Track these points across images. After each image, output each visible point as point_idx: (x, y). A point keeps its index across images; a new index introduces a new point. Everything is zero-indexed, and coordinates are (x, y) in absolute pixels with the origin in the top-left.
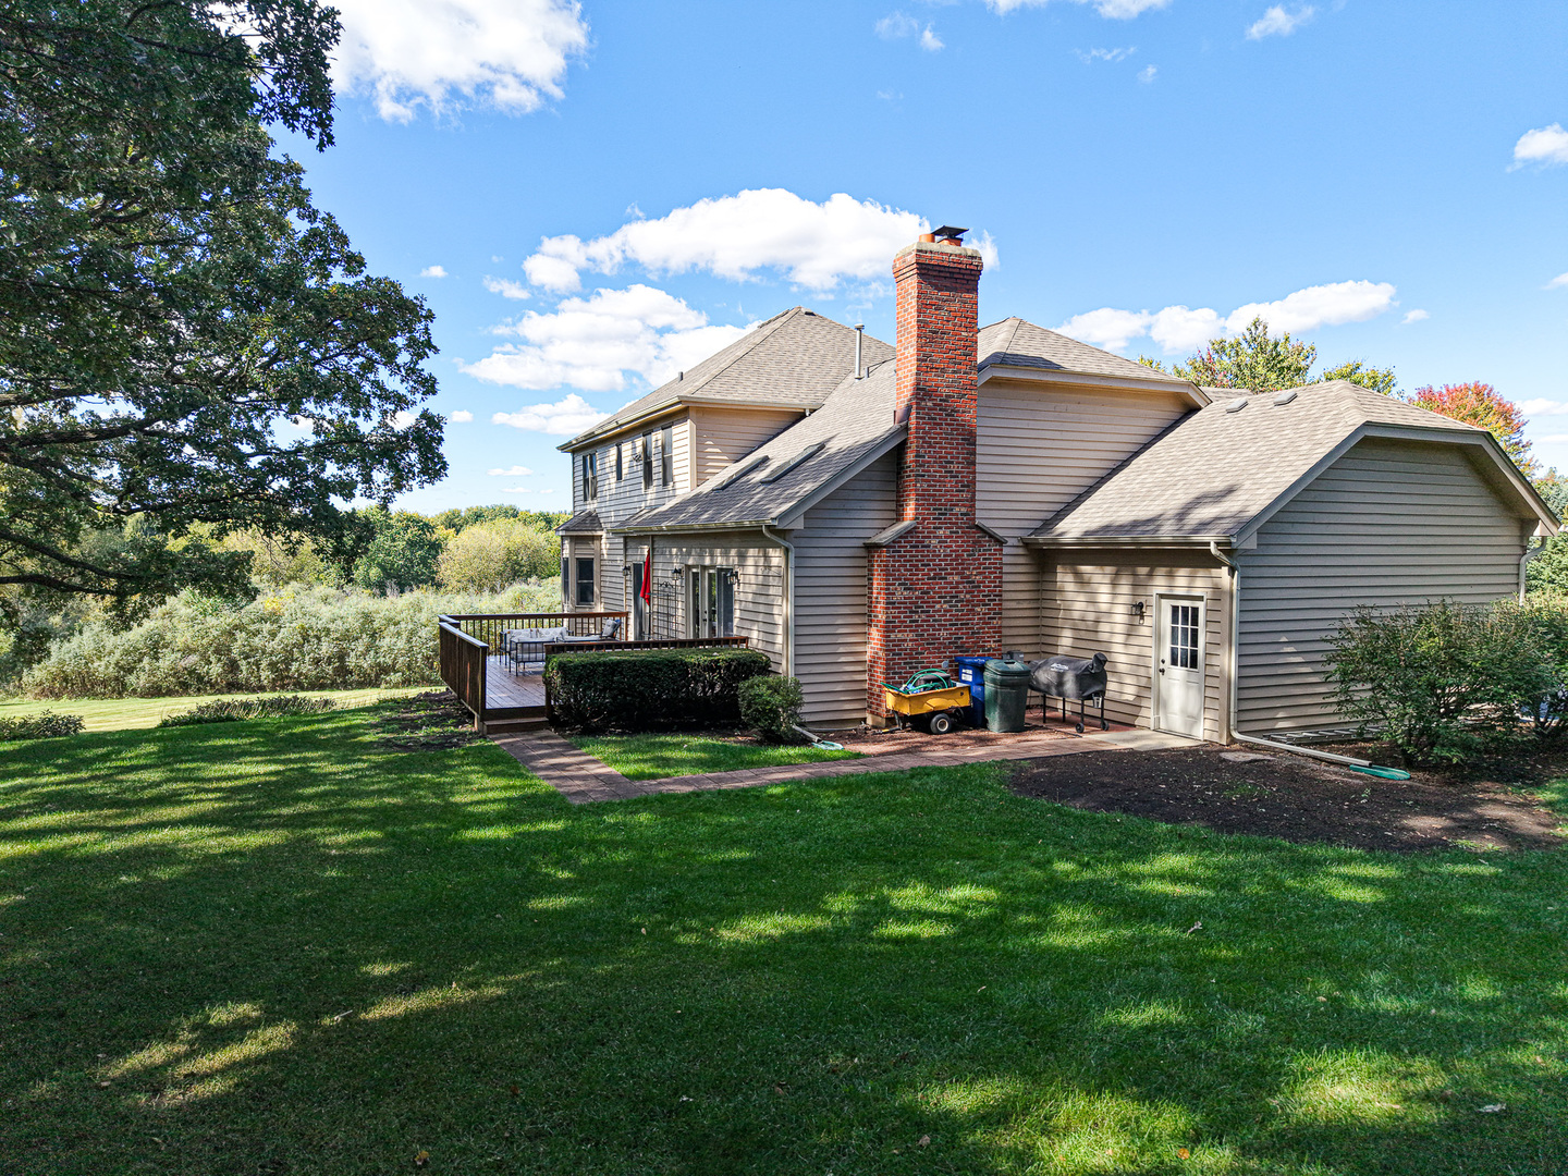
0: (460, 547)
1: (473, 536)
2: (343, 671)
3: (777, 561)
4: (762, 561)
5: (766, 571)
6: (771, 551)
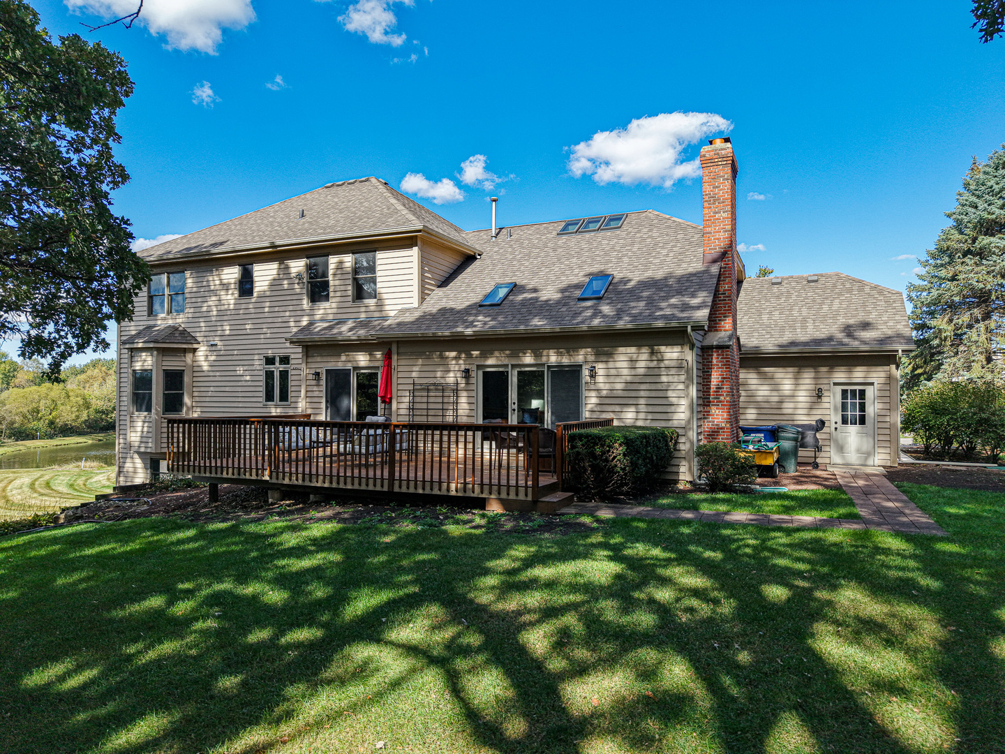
3: (675, 356)
4: (645, 356)
5: (654, 364)
6: (663, 348)
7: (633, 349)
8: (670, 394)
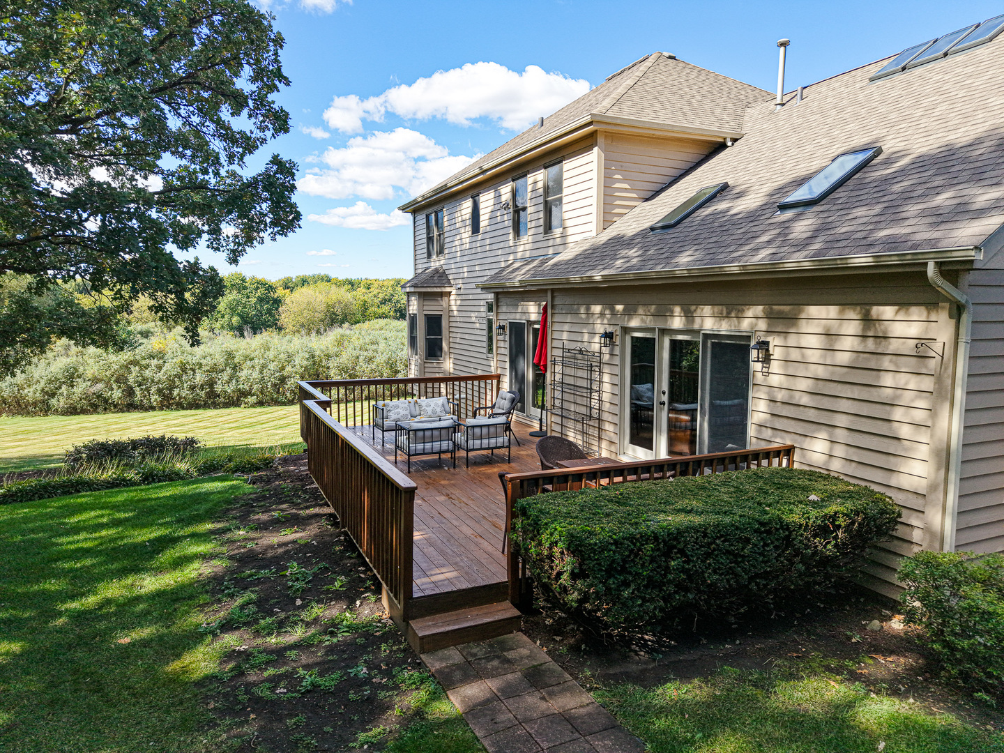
0: (294, 303)
1: (302, 294)
2: (212, 394)
3: (914, 330)
4: (852, 327)
5: (870, 345)
6: (888, 312)
7: (832, 311)
8: (898, 414)
